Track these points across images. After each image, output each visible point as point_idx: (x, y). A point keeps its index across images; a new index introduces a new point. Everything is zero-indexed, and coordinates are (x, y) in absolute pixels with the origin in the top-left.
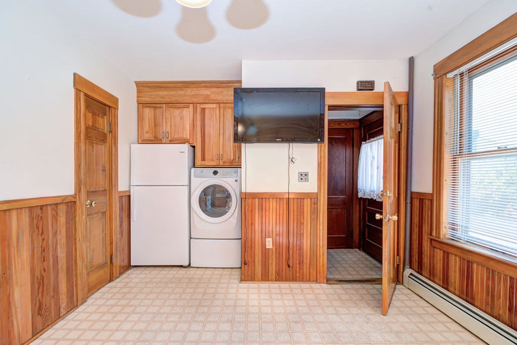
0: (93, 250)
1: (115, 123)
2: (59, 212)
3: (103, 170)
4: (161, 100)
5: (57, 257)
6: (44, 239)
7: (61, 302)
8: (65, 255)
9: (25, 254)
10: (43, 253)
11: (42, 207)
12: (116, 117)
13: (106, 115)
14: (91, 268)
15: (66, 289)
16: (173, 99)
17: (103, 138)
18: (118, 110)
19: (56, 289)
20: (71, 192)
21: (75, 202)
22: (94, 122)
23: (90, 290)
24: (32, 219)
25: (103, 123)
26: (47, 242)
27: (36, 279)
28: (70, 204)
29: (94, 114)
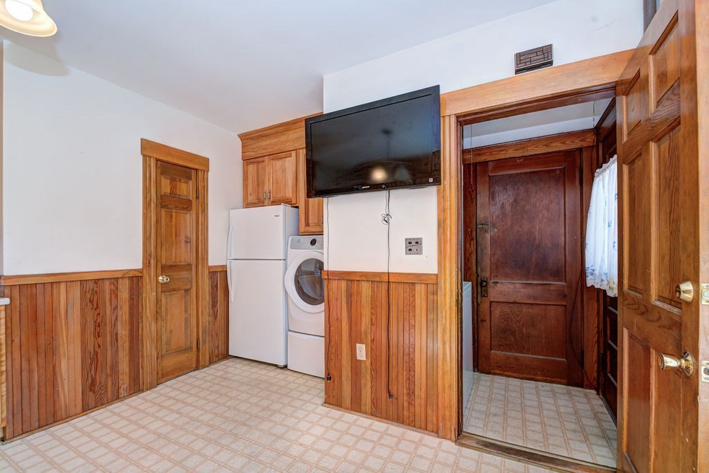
0: (171, 332)
1: (204, 187)
2: (120, 287)
3: (186, 242)
4: (264, 151)
5: (117, 334)
6: (99, 314)
7: (121, 382)
8: (127, 333)
9: (75, 328)
10: (98, 329)
11: (96, 281)
12: (206, 180)
13: (191, 179)
14: (167, 351)
15: (128, 370)
16: (275, 149)
17: (186, 205)
18: (208, 171)
19: (115, 367)
20: (139, 266)
21: (141, 277)
22: (173, 188)
23: (163, 376)
24: (83, 293)
25: (185, 189)
26: (104, 317)
27: (87, 354)
28: (135, 279)
29: (173, 180)
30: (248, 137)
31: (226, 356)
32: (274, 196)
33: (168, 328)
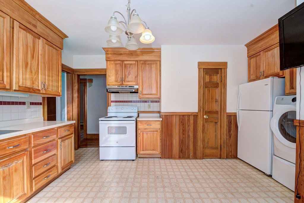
0: (209, 139)
1: (225, 76)
2: (190, 118)
3: (216, 101)
5: (189, 135)
6: (184, 127)
7: (190, 153)
8: (192, 135)
9: (177, 131)
10: (183, 132)
11: (183, 116)
12: (226, 73)
13: (218, 73)
14: (207, 146)
15: (192, 149)
17: (216, 85)
18: (227, 68)
19: (188, 146)
20: (197, 111)
21: (197, 115)
22: (210, 79)
23: (205, 156)
24: (180, 119)
25: (216, 78)
26: (185, 128)
27: (180, 140)
28: (195, 116)
30: (250, 44)
31: (236, 157)
32: (267, 73)
33: (208, 137)
